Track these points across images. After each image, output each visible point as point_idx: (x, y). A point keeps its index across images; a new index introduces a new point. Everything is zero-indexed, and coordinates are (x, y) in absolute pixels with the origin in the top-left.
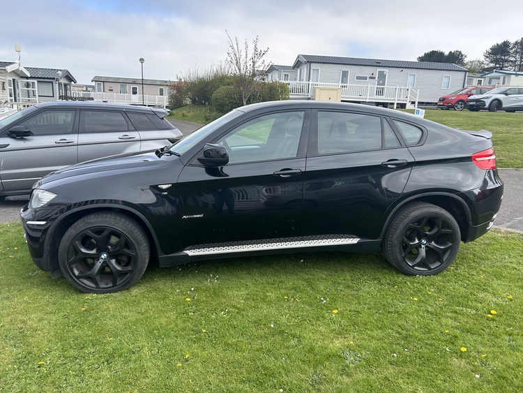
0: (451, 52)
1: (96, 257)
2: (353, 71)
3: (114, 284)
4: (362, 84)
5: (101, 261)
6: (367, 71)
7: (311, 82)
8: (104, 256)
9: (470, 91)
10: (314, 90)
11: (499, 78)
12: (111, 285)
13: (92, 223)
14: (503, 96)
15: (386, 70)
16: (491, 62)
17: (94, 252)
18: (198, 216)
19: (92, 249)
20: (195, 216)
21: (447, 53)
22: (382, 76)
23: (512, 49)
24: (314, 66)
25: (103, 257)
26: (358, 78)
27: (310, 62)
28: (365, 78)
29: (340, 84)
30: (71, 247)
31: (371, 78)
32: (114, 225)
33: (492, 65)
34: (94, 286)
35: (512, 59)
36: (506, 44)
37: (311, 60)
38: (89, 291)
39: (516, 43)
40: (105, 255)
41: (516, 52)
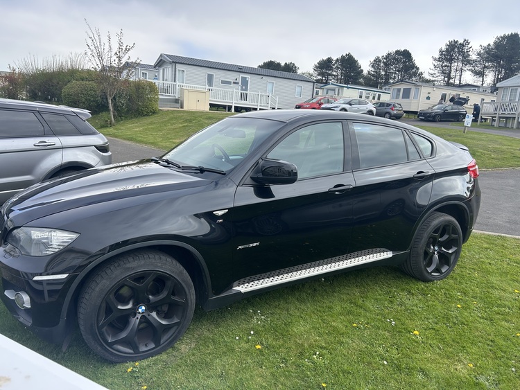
0: (286, 63)
1: (133, 312)
2: (218, 76)
3: (157, 343)
4: (227, 88)
5: (139, 316)
6: (231, 76)
7: (178, 83)
8: (142, 309)
9: (320, 100)
10: (182, 91)
11: (334, 90)
12: (153, 346)
13: (133, 269)
14: (348, 106)
15: (248, 77)
16: (319, 75)
17: (129, 306)
18: (255, 244)
19: (127, 303)
20: (251, 245)
21: (283, 64)
22: (245, 82)
23: (334, 65)
24: (179, 67)
25: (140, 310)
26: (223, 82)
27: (176, 63)
28: (230, 83)
29: (207, 87)
30: (104, 305)
31: (234, 83)
32: (161, 268)
33: (319, 77)
34: (131, 351)
35: (335, 73)
36: (329, 60)
37: (176, 61)
38: (125, 359)
39: (337, 60)
40: (144, 308)
41: (337, 68)
